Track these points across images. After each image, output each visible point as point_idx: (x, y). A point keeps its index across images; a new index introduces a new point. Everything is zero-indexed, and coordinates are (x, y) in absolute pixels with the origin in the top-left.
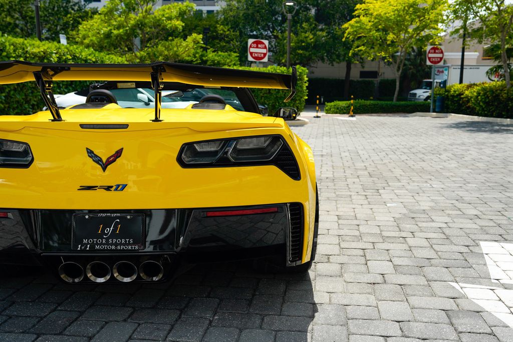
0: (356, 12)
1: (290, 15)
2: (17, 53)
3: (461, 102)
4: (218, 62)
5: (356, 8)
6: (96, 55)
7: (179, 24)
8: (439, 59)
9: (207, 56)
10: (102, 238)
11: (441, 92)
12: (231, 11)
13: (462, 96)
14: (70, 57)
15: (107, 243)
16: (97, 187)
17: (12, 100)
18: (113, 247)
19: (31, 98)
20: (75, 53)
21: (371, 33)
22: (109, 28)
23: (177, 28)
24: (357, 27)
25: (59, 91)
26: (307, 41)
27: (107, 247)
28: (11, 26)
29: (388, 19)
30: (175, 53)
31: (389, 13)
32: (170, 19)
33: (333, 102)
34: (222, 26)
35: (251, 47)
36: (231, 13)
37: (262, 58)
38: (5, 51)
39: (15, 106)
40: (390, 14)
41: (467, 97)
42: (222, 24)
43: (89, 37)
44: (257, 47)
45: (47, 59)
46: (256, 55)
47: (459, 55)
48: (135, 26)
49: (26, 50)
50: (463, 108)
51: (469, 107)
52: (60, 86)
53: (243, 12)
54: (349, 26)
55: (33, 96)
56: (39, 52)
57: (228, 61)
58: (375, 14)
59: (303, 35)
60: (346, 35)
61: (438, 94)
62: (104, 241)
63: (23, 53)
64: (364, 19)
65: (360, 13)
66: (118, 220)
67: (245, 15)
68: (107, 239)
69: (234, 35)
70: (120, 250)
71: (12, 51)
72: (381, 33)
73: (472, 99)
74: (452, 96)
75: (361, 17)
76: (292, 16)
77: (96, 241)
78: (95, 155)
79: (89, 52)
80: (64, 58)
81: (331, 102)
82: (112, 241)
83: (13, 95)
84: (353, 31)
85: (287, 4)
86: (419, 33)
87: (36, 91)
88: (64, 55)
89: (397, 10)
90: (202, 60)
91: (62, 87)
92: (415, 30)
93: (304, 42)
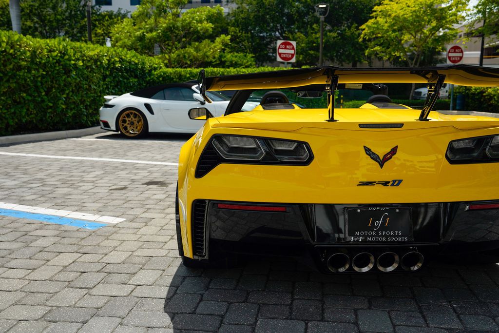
0: (374, 13)
1: (323, 16)
2: (76, 56)
3: (482, 100)
4: (235, 62)
5: (374, 9)
6: (139, 57)
7: (209, 26)
8: (459, 58)
9: (225, 57)
10: (373, 231)
11: (461, 91)
12: (242, 13)
13: (485, 94)
14: (117, 59)
15: (377, 235)
16: (375, 182)
17: (70, 101)
18: (384, 239)
19: (86, 99)
20: (121, 56)
21: (388, 34)
22: (141, 31)
23: (207, 30)
24: (374, 28)
25: (107, 92)
26: (317, 41)
27: (378, 239)
28: (32, 30)
29: (405, 20)
30: (205, 54)
31: (407, 14)
32: (201, 22)
33: (351, 101)
34: (232, 28)
35: (279, 48)
36: (242, 15)
37: (290, 59)
38: (67, 55)
39: (73, 106)
40: (408, 16)
41: (489, 95)
42: (233, 25)
43: (121, 40)
44: (285, 48)
45: (100, 61)
46: (284, 56)
47: (477, 54)
48: (167, 29)
49: (84, 53)
50: (485, 106)
51: (492, 105)
52: (108, 87)
53: (253, 14)
54: (366, 28)
55: (87, 97)
56: (94, 55)
57: (245, 61)
58: (393, 15)
59: (314, 36)
60: (362, 36)
61: (458, 92)
62: (374, 233)
63: (80, 56)
64: (381, 20)
65: (377, 14)
66: (387, 214)
67: (256, 17)
68: (377, 232)
69: (245, 36)
70: (391, 241)
71: (72, 55)
72: (397, 33)
73: (495, 97)
74: (472, 94)
75: (378, 19)
76: (324, 18)
77: (367, 234)
78: (372, 152)
79: (132, 55)
80: (113, 60)
81: (348, 101)
82: (382, 233)
83: (71, 96)
84: (370, 32)
85: (320, 6)
86: (434, 33)
87: (89, 93)
88: (112, 58)
89: (415, 11)
90: (221, 61)
91: (110, 88)
92: (431, 30)
93: (315, 43)
